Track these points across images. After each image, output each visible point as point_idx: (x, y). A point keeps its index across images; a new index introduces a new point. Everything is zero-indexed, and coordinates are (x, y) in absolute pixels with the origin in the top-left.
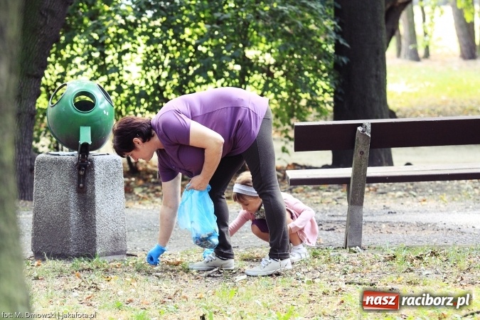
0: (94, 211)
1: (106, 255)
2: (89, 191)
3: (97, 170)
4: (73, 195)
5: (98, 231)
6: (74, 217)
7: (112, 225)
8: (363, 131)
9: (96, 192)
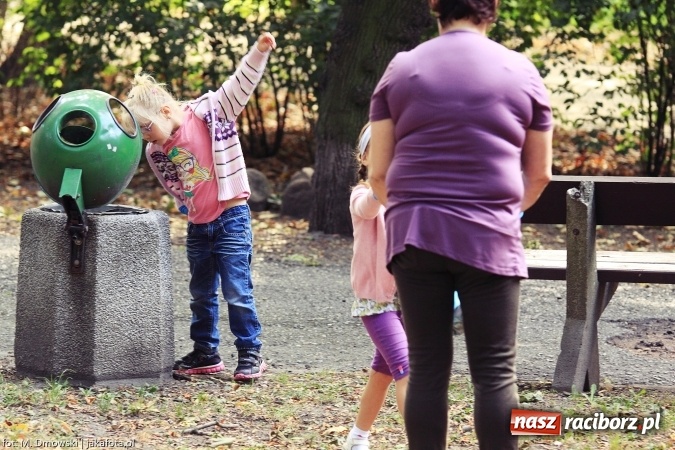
0: (92, 306)
1: (116, 378)
2: (88, 273)
3: (102, 239)
4: (62, 278)
5: (97, 338)
6: (63, 313)
7: (128, 331)
8: (576, 196)
9: (98, 275)
